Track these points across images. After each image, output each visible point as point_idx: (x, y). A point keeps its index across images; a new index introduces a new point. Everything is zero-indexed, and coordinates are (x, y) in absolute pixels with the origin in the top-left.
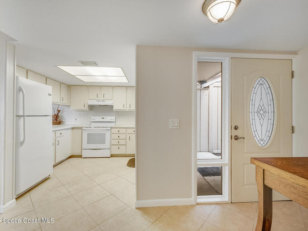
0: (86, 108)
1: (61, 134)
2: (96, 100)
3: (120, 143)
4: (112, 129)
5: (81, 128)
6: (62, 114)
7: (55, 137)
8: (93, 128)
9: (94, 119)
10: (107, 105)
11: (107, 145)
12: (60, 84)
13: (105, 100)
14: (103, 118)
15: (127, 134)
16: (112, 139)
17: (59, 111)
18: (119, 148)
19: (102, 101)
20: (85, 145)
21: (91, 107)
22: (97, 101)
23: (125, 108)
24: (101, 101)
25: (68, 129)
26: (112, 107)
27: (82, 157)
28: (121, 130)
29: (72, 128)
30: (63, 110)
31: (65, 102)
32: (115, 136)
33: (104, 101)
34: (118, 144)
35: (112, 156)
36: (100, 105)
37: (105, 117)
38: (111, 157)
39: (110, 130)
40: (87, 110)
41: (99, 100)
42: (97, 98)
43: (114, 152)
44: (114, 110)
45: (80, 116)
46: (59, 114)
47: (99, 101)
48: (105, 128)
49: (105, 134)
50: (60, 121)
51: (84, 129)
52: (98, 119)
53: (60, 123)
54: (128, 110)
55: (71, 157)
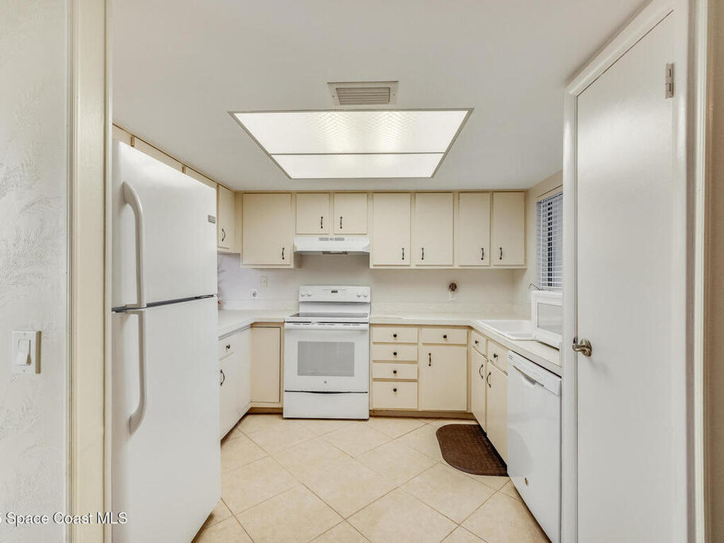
0: (289, 262)
1: (228, 347)
2: (317, 238)
3: (399, 376)
4: (375, 329)
5: (279, 325)
8: (316, 326)
9: (309, 296)
10: (346, 253)
11: (359, 380)
12: (218, 186)
13: (345, 237)
14: (336, 292)
15: (420, 345)
16: (374, 361)
18: (395, 390)
19: (336, 239)
20: (292, 379)
22: (321, 239)
23: (406, 262)
24: (331, 239)
25: (242, 329)
27: (282, 414)
28: (404, 334)
29: (252, 324)
31: (230, 244)
32: (385, 352)
33: (343, 239)
34: (392, 376)
35: (374, 414)
37: (343, 287)
38: (371, 418)
39: (367, 333)
40: (292, 266)
41: (324, 236)
42: (322, 231)
43: (379, 405)
44: (371, 267)
45: (267, 285)
47: (327, 239)
48: (351, 326)
49: (352, 345)
51: (290, 330)
52: (320, 292)
54: (417, 265)
55: (252, 412)
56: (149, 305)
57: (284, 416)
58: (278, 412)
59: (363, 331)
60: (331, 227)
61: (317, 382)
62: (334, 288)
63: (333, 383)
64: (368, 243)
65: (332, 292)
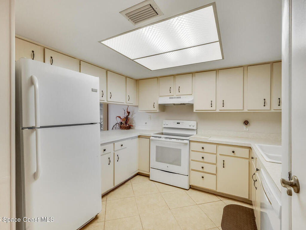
0: (157, 109)
1: (122, 145)
2: (169, 97)
3: (205, 170)
4: (192, 143)
5: (148, 137)
6: (132, 116)
7: (114, 151)
8: (164, 139)
9: (167, 125)
10: (184, 104)
11: (183, 168)
12: (126, 78)
13: (181, 96)
14: (179, 123)
15: (218, 155)
16: (192, 160)
17: (129, 113)
18: (203, 177)
19: (177, 98)
20: (154, 163)
21: (163, 108)
22: (170, 98)
23: (214, 108)
24: (175, 98)
25: (132, 138)
26: (191, 106)
28: (208, 148)
29: (139, 136)
30: (133, 112)
31: (132, 102)
32: (198, 156)
33: (180, 98)
34: (201, 169)
35: (192, 187)
36: (174, 104)
37: (182, 121)
38: (190, 189)
39: (188, 145)
40: (158, 111)
42: (170, 94)
43: (194, 183)
44: (194, 111)
45: (151, 119)
46: (129, 117)
47: (173, 98)
48: (180, 141)
49: (180, 150)
50: (130, 125)
51: (153, 140)
52: (172, 123)
53: (129, 127)
54: (220, 110)
55: (138, 174)
56: (41, 127)
57: (150, 179)
58: (148, 176)
59: (186, 144)
60: (175, 93)
61: (164, 166)
62: (179, 121)
63: (172, 168)
64: (192, 99)
65: (177, 123)
